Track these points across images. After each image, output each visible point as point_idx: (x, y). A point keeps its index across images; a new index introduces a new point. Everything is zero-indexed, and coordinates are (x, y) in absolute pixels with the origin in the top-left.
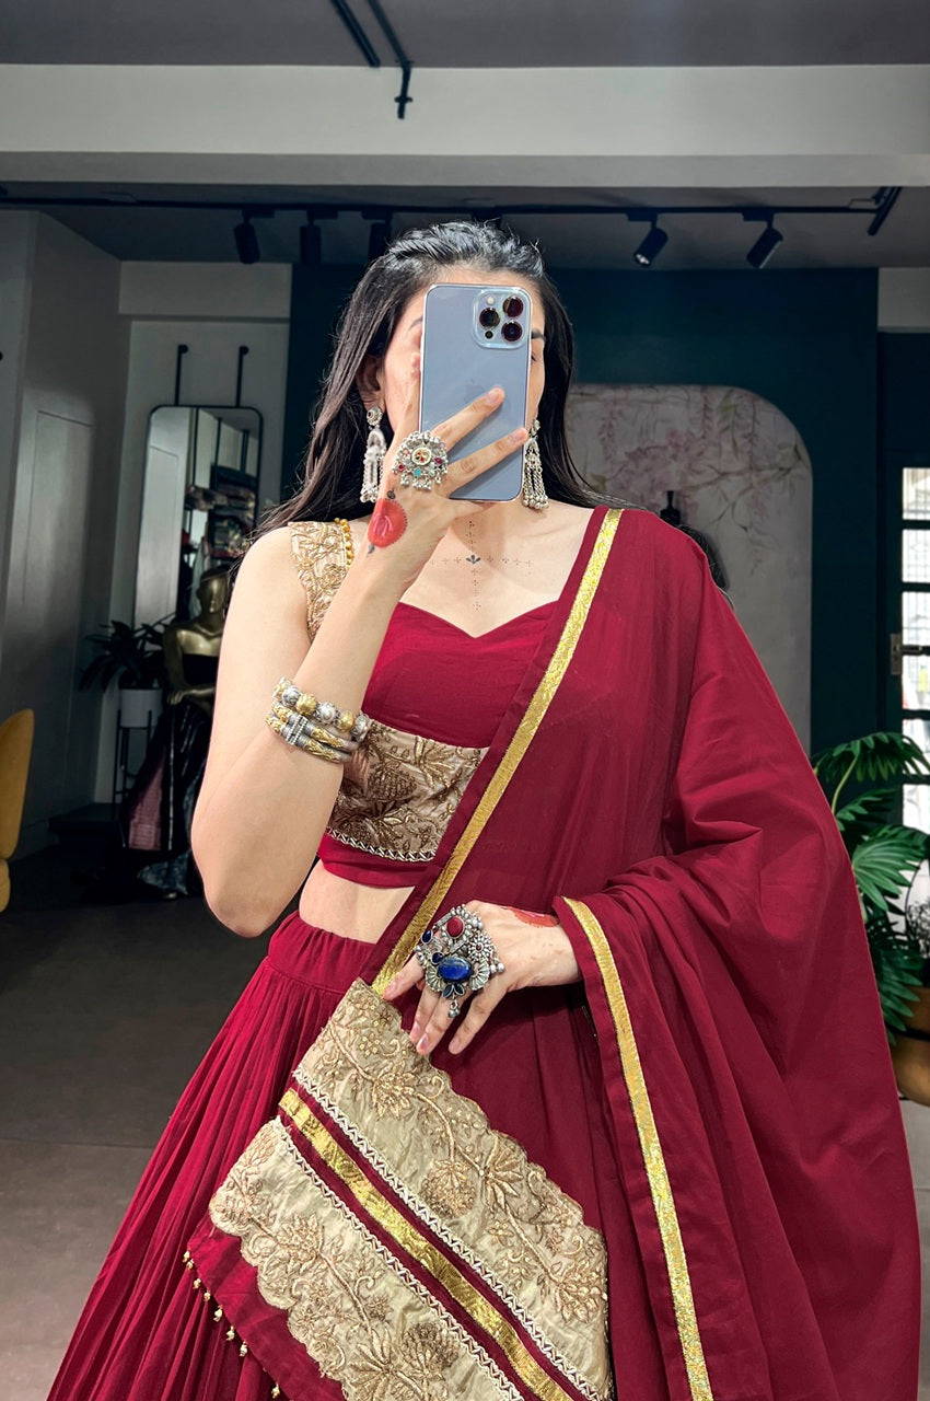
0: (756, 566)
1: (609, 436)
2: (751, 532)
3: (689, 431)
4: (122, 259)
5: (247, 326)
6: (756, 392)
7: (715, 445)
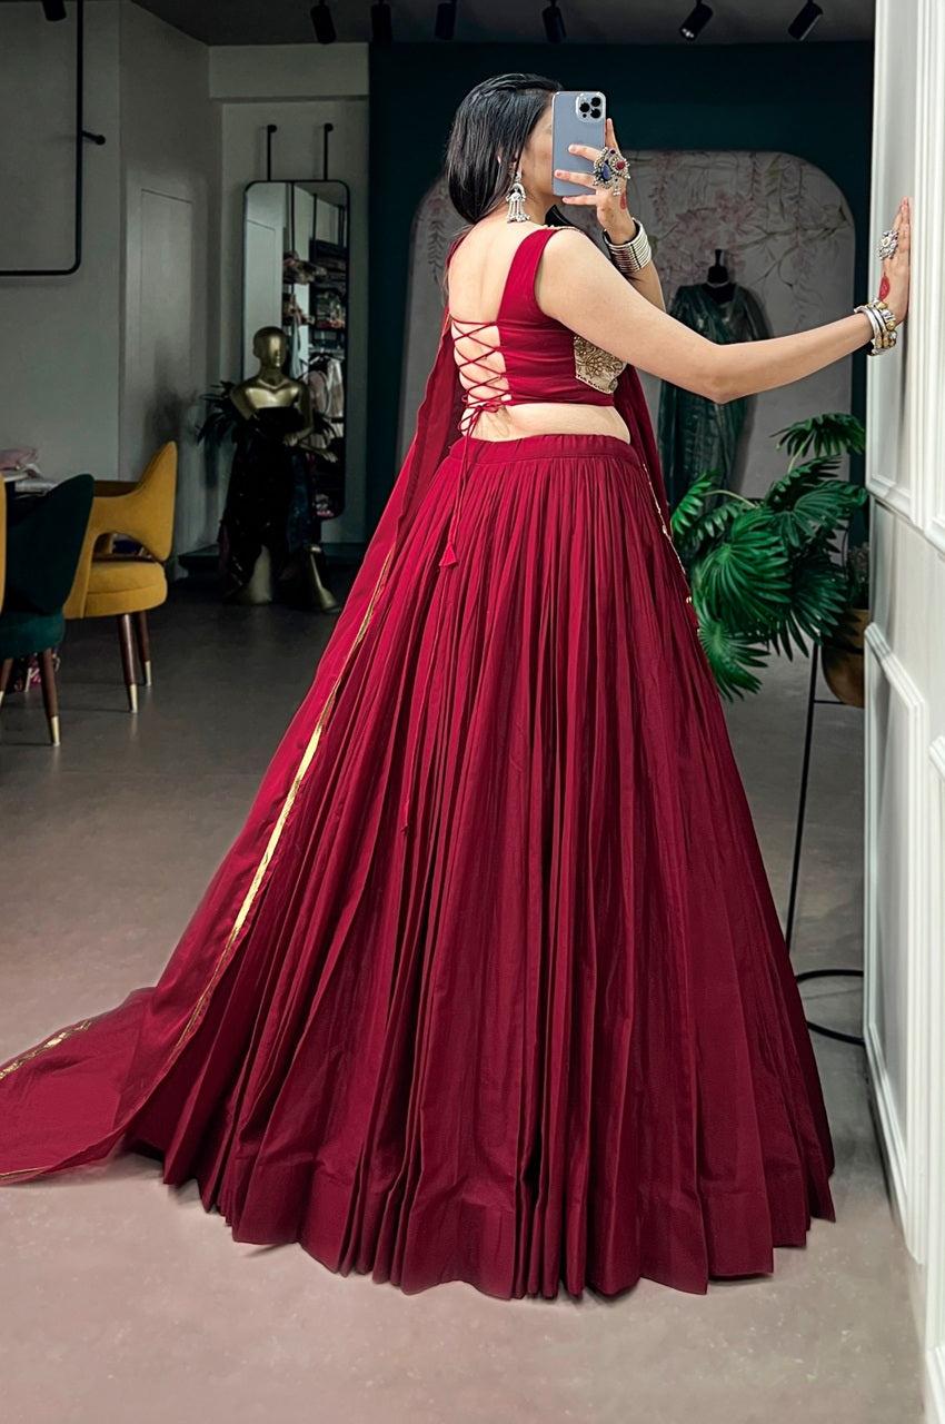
0: (800, 321)
1: (662, 199)
2: (796, 288)
3: (737, 193)
4: (209, 44)
5: (330, 104)
6: (801, 156)
7: (763, 207)
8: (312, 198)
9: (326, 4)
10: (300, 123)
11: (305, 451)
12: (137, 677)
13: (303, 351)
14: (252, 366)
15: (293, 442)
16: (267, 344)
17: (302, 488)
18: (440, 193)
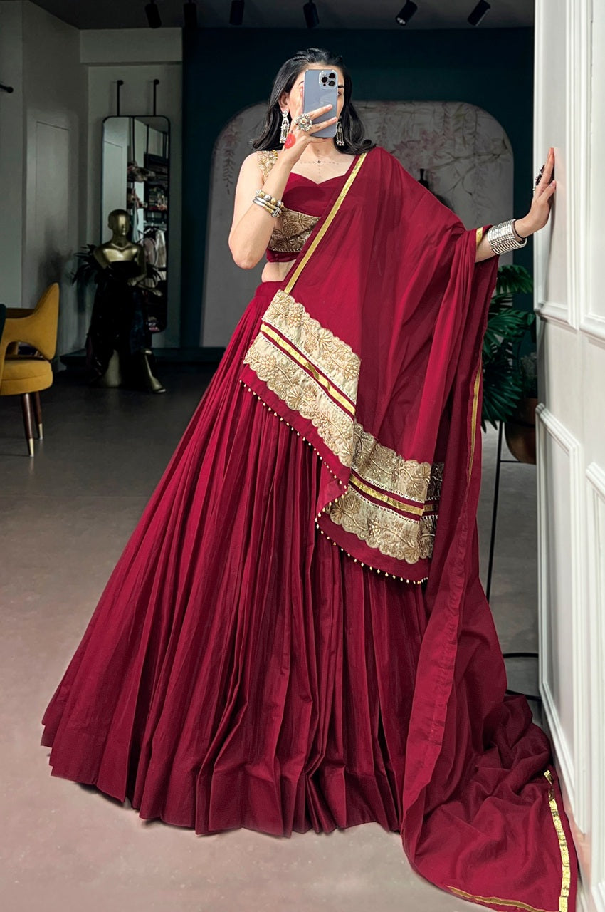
0: (478, 219)
1: (383, 134)
2: (475, 196)
3: (434, 131)
4: (80, 29)
5: (158, 67)
6: (478, 105)
7: (451, 140)
8: (146, 127)
9: (155, 2)
10: (138, 80)
11: (141, 289)
12: (33, 434)
13: (140, 225)
14: (107, 235)
15: (134, 283)
16: (117, 221)
17: (140, 313)
18: (232, 130)
